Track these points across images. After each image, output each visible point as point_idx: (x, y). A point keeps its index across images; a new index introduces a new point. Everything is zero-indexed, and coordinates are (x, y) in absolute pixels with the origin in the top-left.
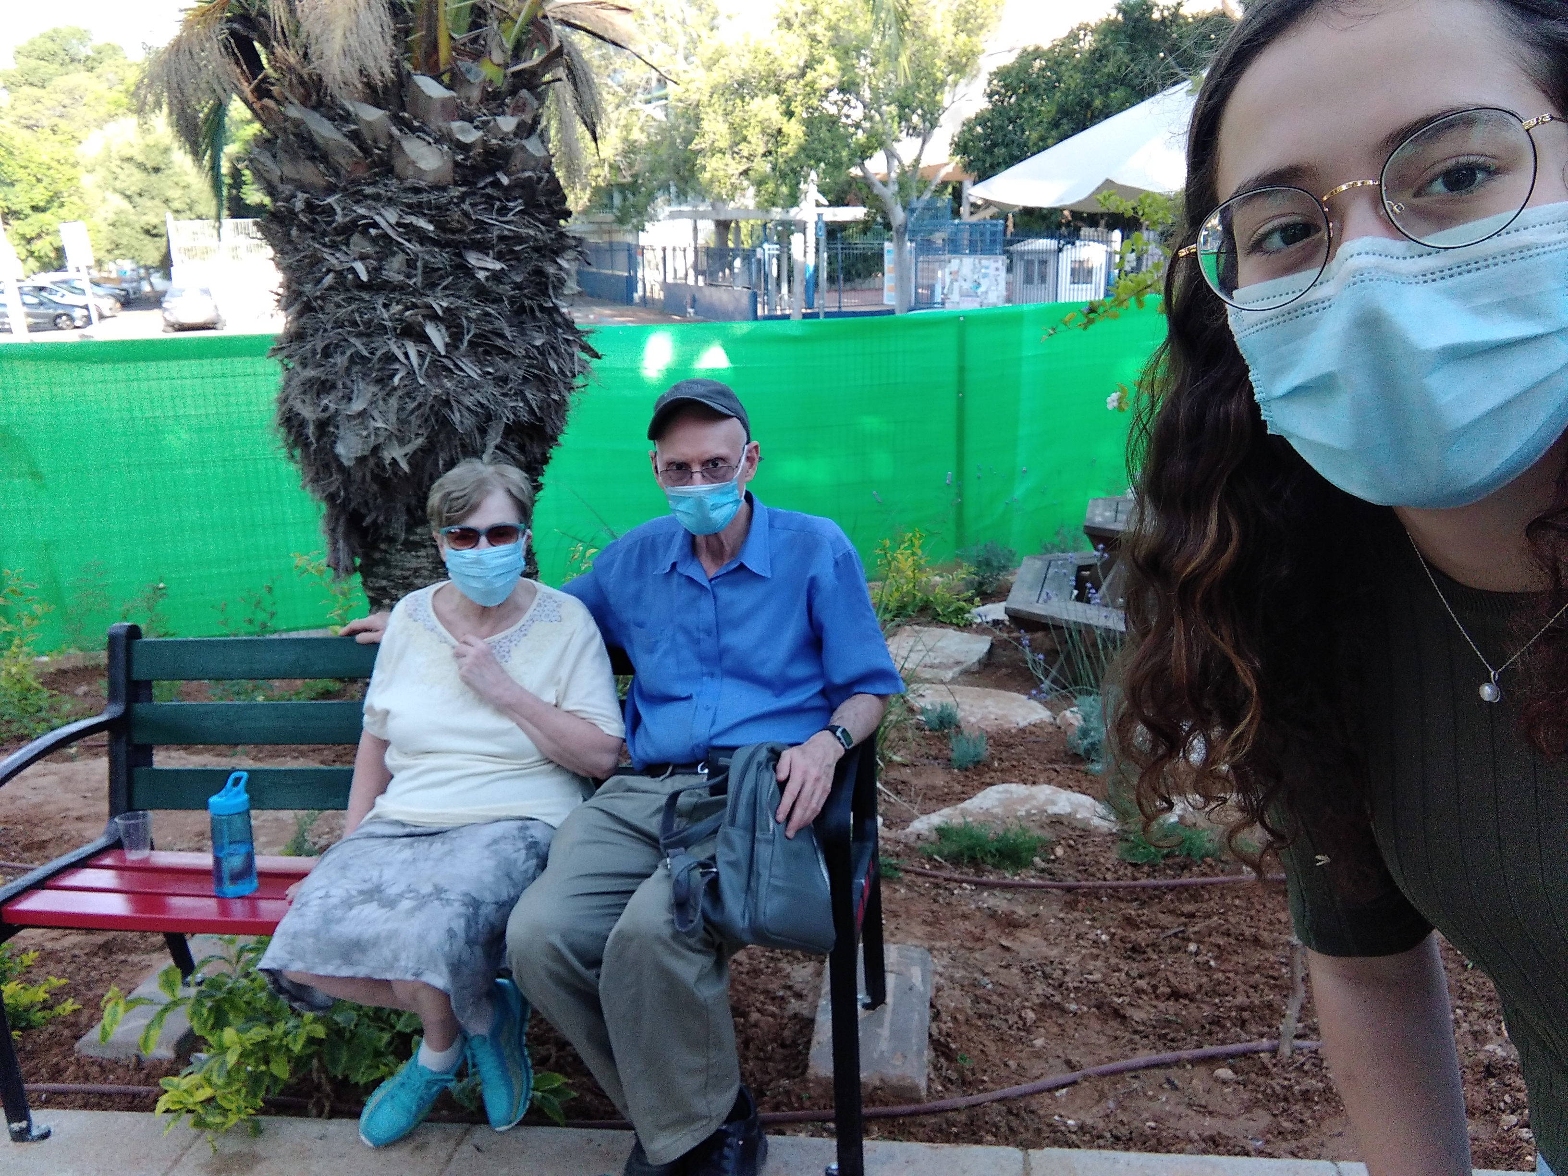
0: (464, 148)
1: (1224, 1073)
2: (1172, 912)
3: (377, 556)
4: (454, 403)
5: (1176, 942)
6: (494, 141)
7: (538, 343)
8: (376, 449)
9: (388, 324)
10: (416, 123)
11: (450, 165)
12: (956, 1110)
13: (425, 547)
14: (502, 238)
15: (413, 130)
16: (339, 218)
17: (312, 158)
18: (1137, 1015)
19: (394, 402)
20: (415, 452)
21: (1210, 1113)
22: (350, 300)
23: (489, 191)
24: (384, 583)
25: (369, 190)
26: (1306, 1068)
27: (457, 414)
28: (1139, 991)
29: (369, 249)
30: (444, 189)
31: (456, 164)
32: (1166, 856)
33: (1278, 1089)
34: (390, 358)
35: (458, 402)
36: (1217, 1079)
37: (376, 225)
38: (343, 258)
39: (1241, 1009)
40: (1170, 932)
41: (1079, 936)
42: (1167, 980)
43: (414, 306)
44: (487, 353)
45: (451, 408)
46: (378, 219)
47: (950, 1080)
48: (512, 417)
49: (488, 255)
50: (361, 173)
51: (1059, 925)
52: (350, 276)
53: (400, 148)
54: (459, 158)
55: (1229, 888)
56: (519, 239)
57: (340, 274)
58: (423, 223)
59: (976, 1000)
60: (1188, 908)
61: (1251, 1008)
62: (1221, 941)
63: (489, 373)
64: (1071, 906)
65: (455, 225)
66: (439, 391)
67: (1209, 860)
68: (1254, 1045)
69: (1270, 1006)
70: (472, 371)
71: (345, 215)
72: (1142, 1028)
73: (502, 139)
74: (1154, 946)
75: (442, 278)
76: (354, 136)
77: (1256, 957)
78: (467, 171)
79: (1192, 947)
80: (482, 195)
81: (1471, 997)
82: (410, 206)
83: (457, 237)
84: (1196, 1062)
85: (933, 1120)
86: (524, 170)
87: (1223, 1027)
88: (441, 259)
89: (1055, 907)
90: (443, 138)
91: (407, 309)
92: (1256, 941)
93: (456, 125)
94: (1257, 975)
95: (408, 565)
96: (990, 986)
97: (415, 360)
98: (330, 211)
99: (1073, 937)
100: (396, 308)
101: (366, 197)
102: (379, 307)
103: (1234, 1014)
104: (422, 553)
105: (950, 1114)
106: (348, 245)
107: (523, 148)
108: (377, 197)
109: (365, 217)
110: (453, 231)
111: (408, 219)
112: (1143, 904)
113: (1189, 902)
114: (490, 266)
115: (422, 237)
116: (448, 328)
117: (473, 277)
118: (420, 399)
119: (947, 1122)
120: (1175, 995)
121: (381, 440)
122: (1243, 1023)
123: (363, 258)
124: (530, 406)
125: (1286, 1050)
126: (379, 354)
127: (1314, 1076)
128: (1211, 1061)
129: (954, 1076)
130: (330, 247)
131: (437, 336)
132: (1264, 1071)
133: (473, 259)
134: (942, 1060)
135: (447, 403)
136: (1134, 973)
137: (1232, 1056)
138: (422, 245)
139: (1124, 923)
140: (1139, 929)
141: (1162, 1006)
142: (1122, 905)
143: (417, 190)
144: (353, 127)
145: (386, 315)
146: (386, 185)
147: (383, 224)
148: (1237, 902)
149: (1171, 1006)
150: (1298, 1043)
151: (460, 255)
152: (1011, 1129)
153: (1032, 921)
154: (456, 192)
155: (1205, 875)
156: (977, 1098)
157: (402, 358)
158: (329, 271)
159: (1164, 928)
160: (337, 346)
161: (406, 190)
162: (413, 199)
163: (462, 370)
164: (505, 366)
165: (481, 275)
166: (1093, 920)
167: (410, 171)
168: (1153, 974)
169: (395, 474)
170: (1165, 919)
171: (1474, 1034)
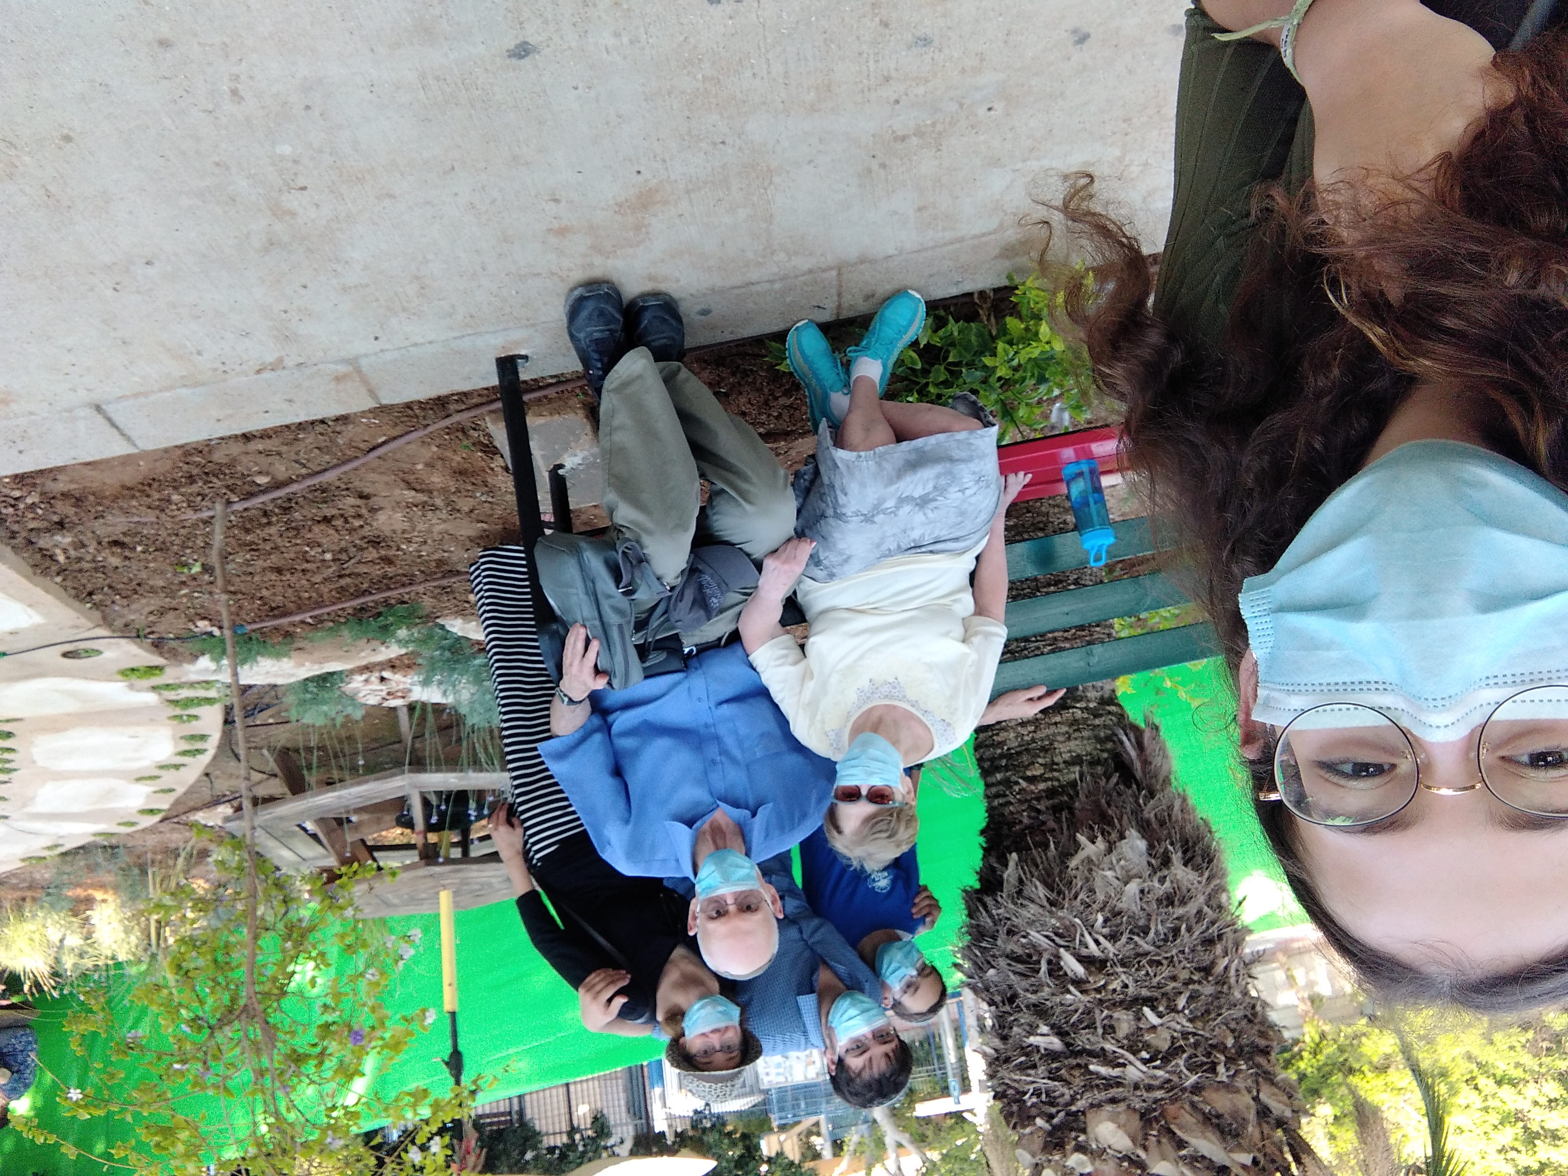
0: (1081, 1148)
1: (262, 480)
2: (358, 575)
3: (1109, 745)
4: (1045, 903)
5: (344, 557)
6: (1057, 1158)
7: (992, 972)
8: (1110, 851)
9: (1120, 969)
10: (1126, 1164)
11: (1089, 1130)
12: (459, 411)
13: (1065, 762)
14: (1034, 1067)
15: (1126, 1158)
16: (1181, 1062)
17: (1219, 1116)
18: (351, 501)
19: (1100, 897)
20: (1076, 852)
21: (261, 453)
22: (1159, 986)
23: (1053, 1110)
24: (1097, 722)
25: (1159, 1094)
26: (200, 498)
27: (1042, 895)
28: (359, 516)
29: (1147, 1037)
30: (1092, 1106)
31: (1084, 1131)
32: (379, 614)
33: (215, 480)
34: (1113, 937)
35: (1042, 906)
36: (267, 474)
37: (1145, 1062)
38: (1173, 1024)
39: (269, 523)
40: (353, 561)
41: (425, 542)
42: (337, 530)
43: (1098, 990)
44: (1030, 956)
45: (1048, 899)
46: (1144, 1068)
47: (474, 429)
48: (999, 899)
49: (1046, 1049)
50: (1172, 1109)
51: (446, 548)
52: (1161, 1009)
53: (1134, 1140)
54: (1082, 1138)
55: (316, 602)
56: (1022, 1068)
57: (1172, 1009)
58: (1104, 1070)
59: (485, 483)
60: (344, 582)
61: (262, 526)
62: (306, 566)
63: (1024, 937)
64: (440, 563)
65: (1076, 1073)
66: (1060, 914)
67: (342, 620)
68: (246, 504)
69: (247, 531)
70: (1036, 937)
71: (1177, 1065)
72: (344, 493)
73: (1050, 1161)
74: (362, 549)
75: (1080, 1021)
76: (1181, 1144)
77: (275, 559)
78: (1074, 1125)
79: (328, 556)
80: (1058, 1104)
81: (96, 569)
82: (1119, 1085)
83: (1074, 1062)
84: (290, 481)
85: (474, 401)
86: (1032, 1133)
87: (280, 507)
88: (1084, 1039)
89: (455, 558)
90: (1098, 1154)
91: (1104, 986)
92: (279, 571)
93: (1088, 1169)
94: (268, 548)
95: (1077, 742)
96: (478, 494)
97: (1089, 940)
98: (1192, 1068)
99: (429, 541)
100: (1116, 985)
101: (1161, 1087)
102: (1131, 984)
103: (274, 519)
104: (1066, 756)
105: (464, 407)
106: (1173, 1037)
107: (1033, 1156)
108: (1149, 1088)
109: (1155, 1068)
110: (1079, 1066)
111: (1116, 1072)
112: (385, 577)
113: (348, 585)
114: (1039, 1038)
115: (1102, 1056)
116: (1066, 974)
117: (1052, 1027)
118: (1078, 902)
119: (463, 402)
120: (327, 520)
121: (1107, 859)
122: (265, 514)
123: (1154, 1028)
124: (987, 911)
125: (219, 507)
126: (1124, 939)
127: (191, 494)
128: (278, 485)
129: (472, 432)
130: (1189, 1033)
131: (1072, 965)
132: (231, 489)
133: (1056, 1043)
134: (486, 442)
135: (1052, 903)
136: (367, 528)
137: (264, 492)
138: (1103, 1049)
139: (394, 559)
140: (381, 558)
141: (334, 512)
142: (401, 571)
143: (1113, 1101)
144: (1184, 1152)
145: (1123, 977)
146: (1144, 1101)
147: (1138, 1064)
148: (307, 595)
149: (329, 512)
150: (211, 513)
151: (1068, 1045)
152: (412, 409)
153: (468, 544)
154: (1080, 1104)
155: (343, 609)
156: (447, 422)
157: (1101, 939)
158: (1182, 1011)
159: (360, 562)
160: (1166, 940)
161: (1124, 1100)
162: (1113, 1092)
163: (1047, 937)
164: (1012, 946)
165: (1044, 1029)
166: (420, 557)
167: (1123, 1118)
168: (351, 531)
169: (1092, 828)
170: (362, 569)
171: (84, 546)
